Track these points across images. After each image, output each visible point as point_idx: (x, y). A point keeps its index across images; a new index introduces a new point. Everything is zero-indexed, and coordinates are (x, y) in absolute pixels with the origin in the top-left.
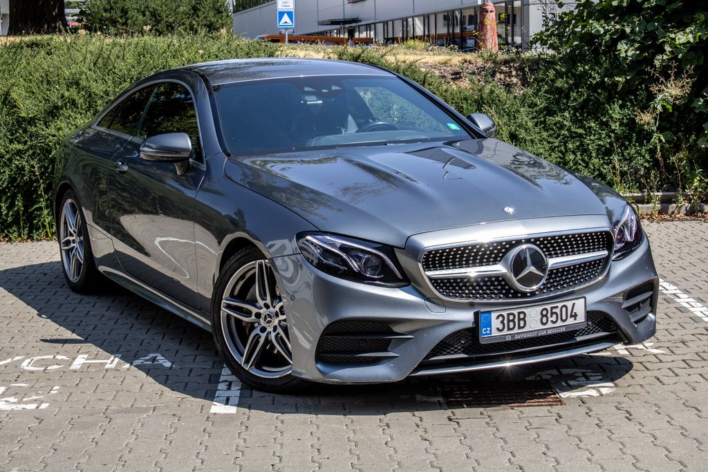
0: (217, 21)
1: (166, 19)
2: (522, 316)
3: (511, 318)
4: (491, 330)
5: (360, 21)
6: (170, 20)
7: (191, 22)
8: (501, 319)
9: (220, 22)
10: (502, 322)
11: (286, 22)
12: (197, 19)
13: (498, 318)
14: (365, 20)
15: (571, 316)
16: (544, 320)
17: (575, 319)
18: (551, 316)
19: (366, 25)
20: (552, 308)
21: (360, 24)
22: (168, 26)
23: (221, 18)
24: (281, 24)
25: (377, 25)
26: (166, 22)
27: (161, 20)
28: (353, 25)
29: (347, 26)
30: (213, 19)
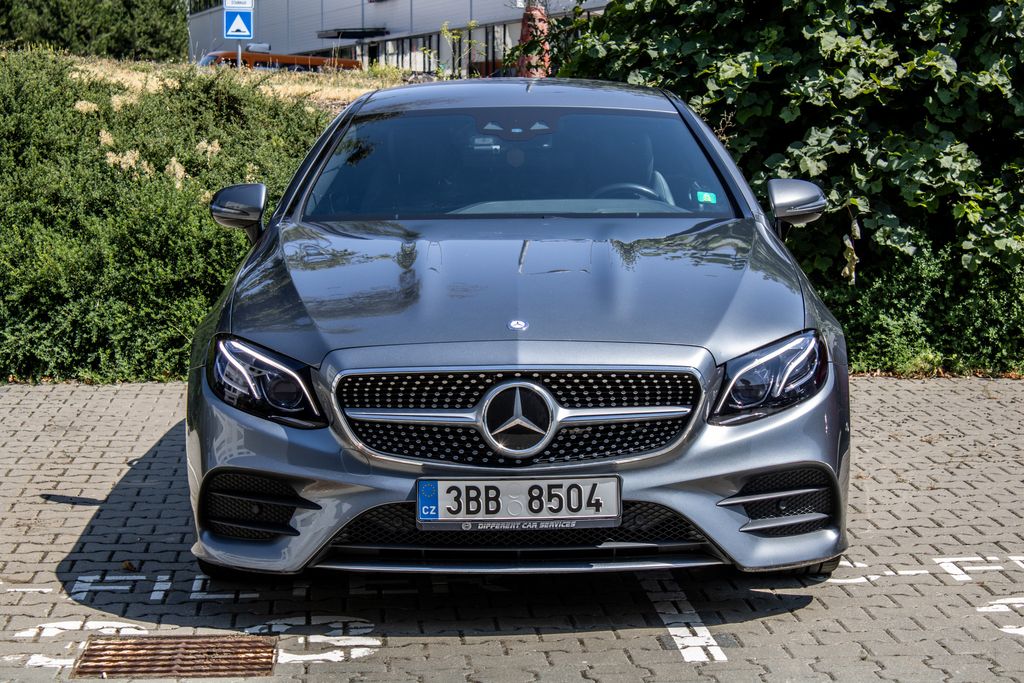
0: (167, 27)
1: (77, 22)
2: (492, 494)
3: (473, 494)
4: (436, 511)
5: (388, 33)
6: (85, 23)
7: (120, 27)
8: (454, 493)
9: (171, 28)
10: (457, 499)
11: (238, 31)
12: (130, 21)
13: (449, 491)
14: (396, 32)
15: (589, 504)
16: (536, 505)
17: (598, 510)
18: (550, 500)
19: (397, 40)
20: (550, 487)
21: (387, 37)
22: (79, 34)
23: (174, 23)
24: (229, 33)
25: (413, 40)
26: (77, 25)
27: (69, 22)
28: (376, 39)
29: (367, 40)
30: (159, 23)
